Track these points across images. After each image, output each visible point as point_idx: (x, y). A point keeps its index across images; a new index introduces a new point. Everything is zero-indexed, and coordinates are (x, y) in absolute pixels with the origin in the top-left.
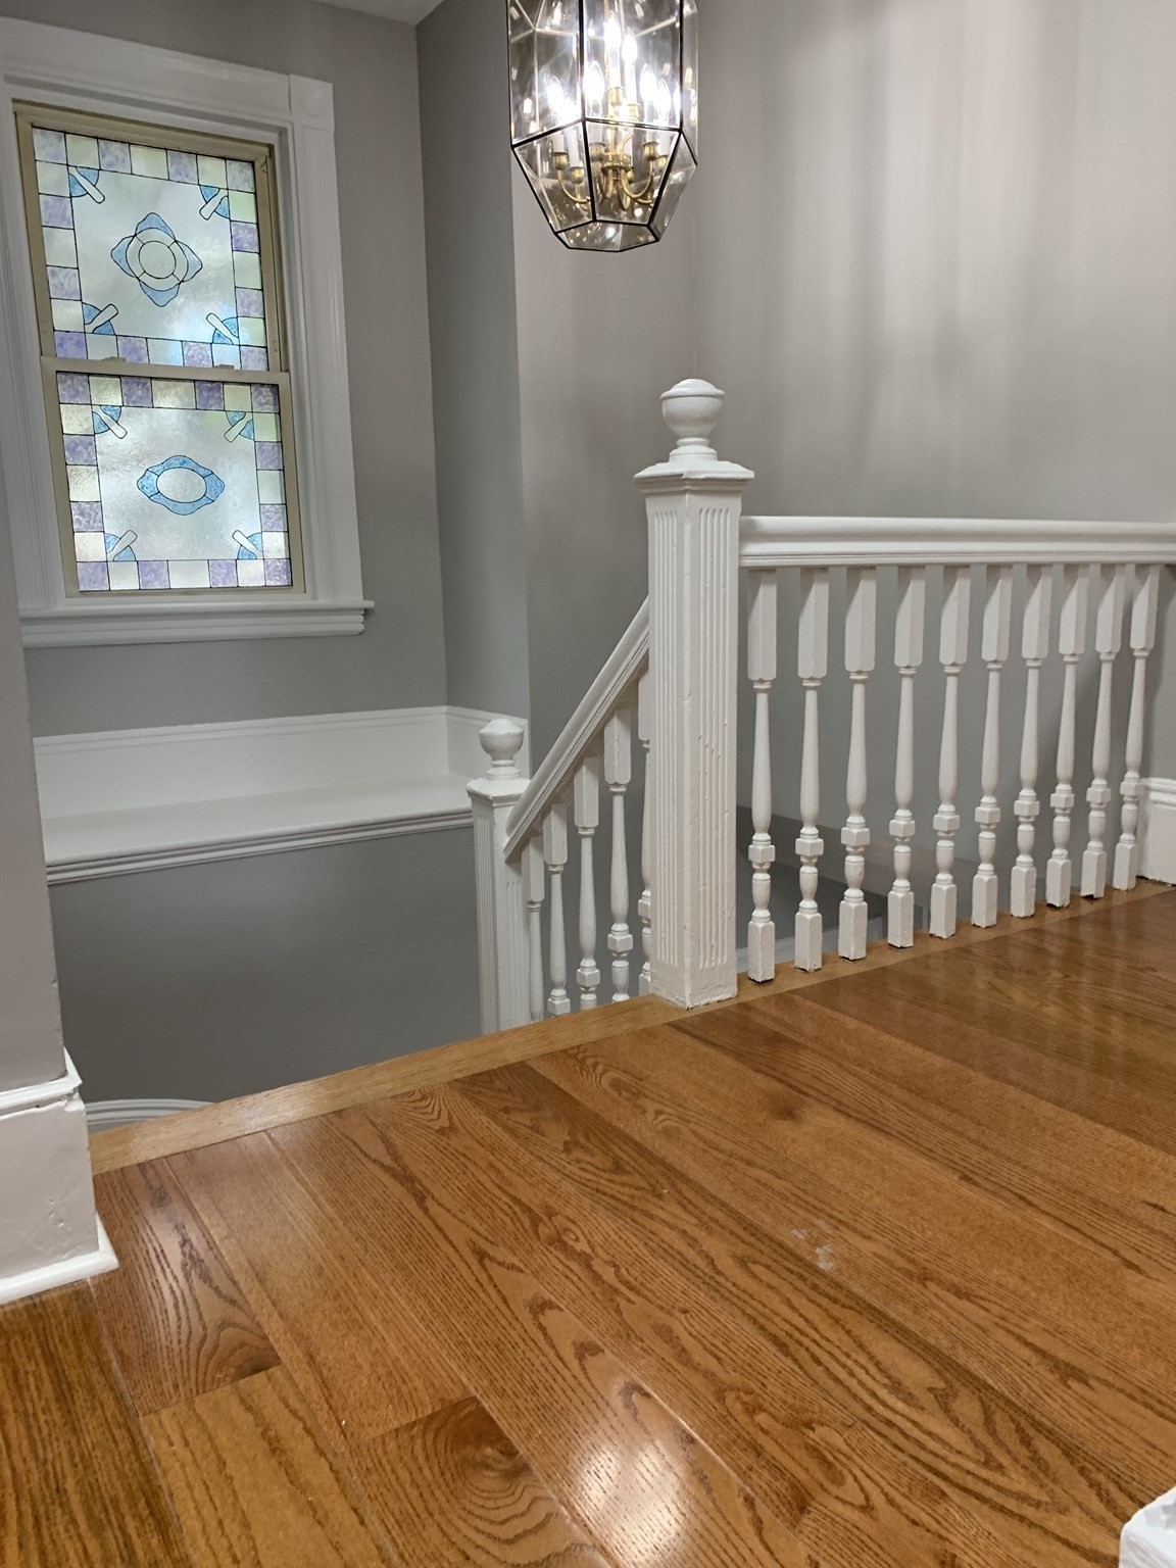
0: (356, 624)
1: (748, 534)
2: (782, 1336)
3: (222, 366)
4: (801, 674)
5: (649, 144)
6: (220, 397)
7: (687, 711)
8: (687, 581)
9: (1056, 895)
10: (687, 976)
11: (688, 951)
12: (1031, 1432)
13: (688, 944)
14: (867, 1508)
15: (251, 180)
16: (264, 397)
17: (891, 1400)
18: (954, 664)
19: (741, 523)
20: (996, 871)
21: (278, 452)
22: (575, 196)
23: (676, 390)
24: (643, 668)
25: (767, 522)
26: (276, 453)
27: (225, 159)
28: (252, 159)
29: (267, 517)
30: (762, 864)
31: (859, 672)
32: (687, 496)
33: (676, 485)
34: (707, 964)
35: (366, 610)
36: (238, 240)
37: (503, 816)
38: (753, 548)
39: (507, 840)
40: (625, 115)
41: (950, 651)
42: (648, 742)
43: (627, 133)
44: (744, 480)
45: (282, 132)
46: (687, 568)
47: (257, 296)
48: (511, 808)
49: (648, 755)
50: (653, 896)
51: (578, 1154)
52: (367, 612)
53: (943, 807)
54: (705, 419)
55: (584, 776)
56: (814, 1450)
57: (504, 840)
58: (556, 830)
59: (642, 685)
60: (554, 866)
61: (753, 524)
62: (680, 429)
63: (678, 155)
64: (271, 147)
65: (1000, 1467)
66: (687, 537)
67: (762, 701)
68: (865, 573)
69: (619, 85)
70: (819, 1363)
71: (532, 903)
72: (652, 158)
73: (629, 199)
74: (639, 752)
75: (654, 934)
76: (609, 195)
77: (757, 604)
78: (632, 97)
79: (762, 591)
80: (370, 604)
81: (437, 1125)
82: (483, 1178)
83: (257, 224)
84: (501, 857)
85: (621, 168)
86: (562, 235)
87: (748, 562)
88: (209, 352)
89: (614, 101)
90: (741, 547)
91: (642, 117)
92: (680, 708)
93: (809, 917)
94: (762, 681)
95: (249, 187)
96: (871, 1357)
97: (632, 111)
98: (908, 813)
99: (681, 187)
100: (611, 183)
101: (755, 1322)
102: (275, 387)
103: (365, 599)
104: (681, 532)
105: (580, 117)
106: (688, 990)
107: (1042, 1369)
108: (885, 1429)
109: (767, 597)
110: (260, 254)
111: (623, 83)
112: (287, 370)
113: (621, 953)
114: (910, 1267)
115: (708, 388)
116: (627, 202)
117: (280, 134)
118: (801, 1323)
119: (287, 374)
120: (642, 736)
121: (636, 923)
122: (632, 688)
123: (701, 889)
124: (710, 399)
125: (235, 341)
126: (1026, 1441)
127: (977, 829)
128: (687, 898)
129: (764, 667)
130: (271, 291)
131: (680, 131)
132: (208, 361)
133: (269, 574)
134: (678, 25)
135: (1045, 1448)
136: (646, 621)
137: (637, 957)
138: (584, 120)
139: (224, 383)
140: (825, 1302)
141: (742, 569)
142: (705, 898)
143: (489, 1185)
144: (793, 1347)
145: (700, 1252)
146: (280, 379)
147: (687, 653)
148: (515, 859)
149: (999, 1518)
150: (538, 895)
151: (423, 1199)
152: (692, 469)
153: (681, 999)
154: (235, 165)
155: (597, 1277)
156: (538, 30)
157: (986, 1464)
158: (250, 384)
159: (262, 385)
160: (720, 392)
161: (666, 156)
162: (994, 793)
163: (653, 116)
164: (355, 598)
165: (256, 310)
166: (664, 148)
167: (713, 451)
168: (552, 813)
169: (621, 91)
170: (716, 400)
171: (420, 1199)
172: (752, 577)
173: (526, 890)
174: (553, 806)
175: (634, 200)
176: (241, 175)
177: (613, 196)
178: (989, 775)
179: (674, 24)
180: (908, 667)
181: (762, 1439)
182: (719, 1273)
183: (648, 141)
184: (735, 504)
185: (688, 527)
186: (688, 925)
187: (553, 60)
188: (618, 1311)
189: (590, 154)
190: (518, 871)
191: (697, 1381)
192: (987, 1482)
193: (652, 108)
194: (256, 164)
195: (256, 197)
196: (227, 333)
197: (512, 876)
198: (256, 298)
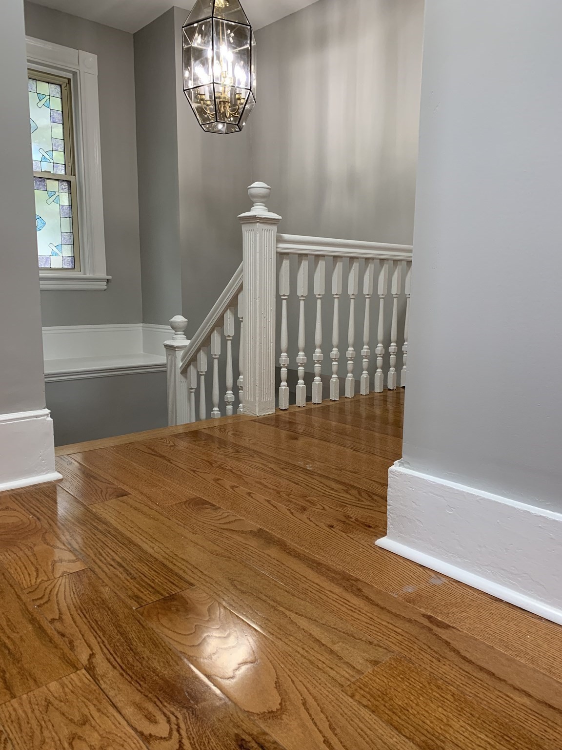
0: (103, 286)
1: (279, 240)
2: (297, 482)
3: (45, 171)
4: (298, 294)
5: (238, 94)
6: (44, 185)
7: (258, 304)
8: (258, 255)
9: (391, 386)
10: (257, 404)
11: (257, 395)
12: (372, 495)
13: (257, 392)
14: (324, 509)
15: (60, 93)
16: (64, 186)
17: (331, 492)
18: (353, 295)
19: (277, 235)
20: (369, 374)
21: (70, 210)
22: (207, 110)
23: (253, 185)
24: (241, 289)
25: (286, 236)
26: (68, 211)
27: (49, 83)
28: (61, 83)
29: (64, 238)
30: (284, 365)
31: (319, 295)
32: (258, 224)
33: (254, 219)
34: (264, 400)
35: (108, 280)
36: (54, 118)
37: (180, 354)
38: (281, 245)
39: (181, 364)
40: (228, 82)
41: (352, 290)
42: (242, 318)
43: (228, 89)
44: (278, 220)
45: (75, 74)
46: (258, 251)
47: (61, 142)
48: (183, 351)
49: (242, 323)
50: (244, 379)
51: (222, 449)
52: (108, 281)
53: (349, 349)
54: (264, 197)
55: (215, 335)
56: (308, 501)
57: (180, 364)
58: (203, 358)
59: (240, 296)
60: (202, 372)
61: (281, 236)
62: (255, 200)
63: (249, 98)
64: (69, 80)
65: (363, 501)
66: (258, 238)
67: (284, 303)
68: (321, 258)
69: (226, 70)
70: (308, 486)
71: (192, 389)
72: (239, 99)
73: (228, 113)
74: (238, 323)
75: (244, 392)
76: (222, 112)
77: (282, 267)
78: (230, 75)
79: (284, 262)
80: (110, 277)
81: (169, 445)
82: (190, 456)
83: (62, 112)
84: (179, 371)
85: (227, 102)
86: (202, 126)
87: (279, 250)
88: (40, 165)
89: (224, 76)
90: (277, 245)
91: (234, 84)
92: (255, 302)
93: (301, 386)
94: (284, 295)
95: (59, 95)
96: (324, 484)
97: (231, 80)
98: (337, 349)
99: (250, 111)
100: (222, 107)
101: (287, 479)
102: (69, 182)
103: (107, 275)
104: (255, 237)
105: (212, 82)
106: (257, 409)
107: (376, 485)
108: (329, 497)
109: (286, 263)
110: (63, 124)
111: (228, 70)
112: (75, 175)
113: (230, 402)
114: (337, 468)
115: (265, 185)
116: (228, 115)
117: (73, 75)
118: (302, 479)
119: (74, 176)
120: (239, 316)
121: (236, 389)
122: (235, 299)
123: (263, 371)
124: (266, 189)
125: (52, 161)
126: (370, 496)
127: (362, 358)
128: (257, 374)
129: (285, 290)
130: (67, 139)
131: (250, 90)
132: (39, 169)
133: (65, 263)
134: (249, 48)
135: (375, 498)
136: (242, 271)
137: (236, 403)
138: (213, 83)
139: (46, 179)
140: (310, 475)
141: (277, 252)
142: (264, 374)
143: (192, 456)
144: (300, 483)
145: (268, 467)
146: (72, 178)
147: (258, 282)
148: (184, 372)
149: (362, 509)
150: (194, 386)
151: (169, 460)
152: (260, 214)
153: (255, 413)
154: (53, 86)
155: (235, 473)
156: (193, 45)
157: (359, 501)
158: (58, 180)
159: (63, 181)
160: (270, 187)
161: (244, 99)
162: (368, 344)
163: (239, 83)
164: (103, 274)
165: (61, 148)
166: (244, 95)
167: (266, 208)
168: (201, 351)
169: (227, 73)
170: (268, 190)
171: (169, 461)
172: (281, 256)
173: (189, 384)
174: (202, 348)
175: (230, 114)
176: (55, 90)
177: (223, 112)
178: (366, 338)
179: (248, 48)
180: (337, 294)
181: (291, 499)
182: (275, 471)
183: (237, 92)
184: (275, 228)
185: (258, 235)
186: (258, 385)
187: (200, 59)
188: (243, 479)
189: (216, 95)
190: (186, 377)
191: (271, 491)
192: (358, 504)
193: (239, 80)
194: (62, 86)
195: (62, 100)
196: (48, 158)
197: (183, 379)
198: (61, 143)
